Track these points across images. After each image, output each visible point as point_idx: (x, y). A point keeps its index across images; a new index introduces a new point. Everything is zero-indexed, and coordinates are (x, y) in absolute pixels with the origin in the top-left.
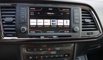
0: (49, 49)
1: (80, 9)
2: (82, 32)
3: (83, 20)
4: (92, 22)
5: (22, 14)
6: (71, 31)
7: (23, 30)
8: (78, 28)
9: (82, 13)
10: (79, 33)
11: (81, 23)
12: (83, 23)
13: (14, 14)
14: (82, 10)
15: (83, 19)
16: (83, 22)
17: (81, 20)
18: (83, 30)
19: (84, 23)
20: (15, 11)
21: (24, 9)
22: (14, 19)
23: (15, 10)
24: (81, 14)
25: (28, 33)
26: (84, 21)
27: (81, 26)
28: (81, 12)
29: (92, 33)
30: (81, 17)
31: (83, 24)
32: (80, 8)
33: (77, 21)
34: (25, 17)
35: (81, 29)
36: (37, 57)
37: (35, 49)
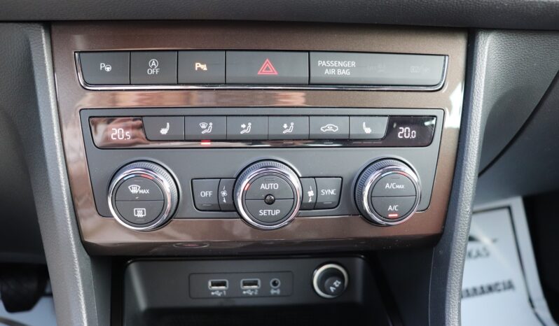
36: (164, 131)
37: (154, 63)
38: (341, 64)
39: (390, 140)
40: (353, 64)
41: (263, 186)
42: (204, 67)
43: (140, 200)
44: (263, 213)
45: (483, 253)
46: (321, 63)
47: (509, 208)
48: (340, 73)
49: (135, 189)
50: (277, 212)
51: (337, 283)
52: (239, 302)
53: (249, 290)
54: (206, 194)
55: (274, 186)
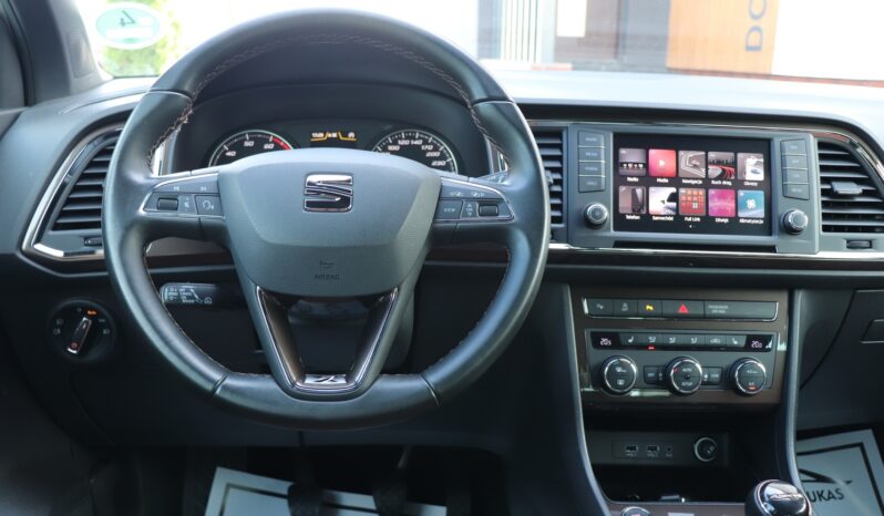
0: (683, 306)
1: (813, 143)
2: (822, 233)
3: (828, 187)
4: (865, 193)
5: (588, 158)
6: (776, 226)
7: (597, 214)
8: (806, 217)
9: (822, 157)
10: (811, 238)
11: (817, 199)
12: (825, 199)
13: (559, 158)
14: (821, 145)
15: (824, 180)
16: (824, 192)
17: (817, 187)
18: (826, 229)
19: (832, 200)
20: (560, 147)
21: (594, 139)
22: (558, 176)
23: (558, 142)
24: (816, 163)
25: (609, 229)
26: (832, 189)
27: (818, 210)
28: (814, 151)
29: (870, 242)
30: (816, 175)
31: (825, 204)
32: (812, 137)
33: (800, 191)
34: (600, 168)
35: (819, 223)
36: (630, 341)
37: (625, 305)
38: (721, 307)
39: (748, 348)
40: (726, 307)
41: (684, 370)
42: (651, 308)
43: (621, 376)
44: (683, 384)
45: (837, 496)
46: (710, 307)
47: (861, 445)
48: (721, 312)
49: (619, 370)
50: (691, 384)
51: (712, 448)
52: (644, 462)
53: (651, 454)
54: (650, 375)
55: (689, 370)
